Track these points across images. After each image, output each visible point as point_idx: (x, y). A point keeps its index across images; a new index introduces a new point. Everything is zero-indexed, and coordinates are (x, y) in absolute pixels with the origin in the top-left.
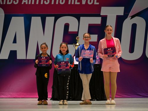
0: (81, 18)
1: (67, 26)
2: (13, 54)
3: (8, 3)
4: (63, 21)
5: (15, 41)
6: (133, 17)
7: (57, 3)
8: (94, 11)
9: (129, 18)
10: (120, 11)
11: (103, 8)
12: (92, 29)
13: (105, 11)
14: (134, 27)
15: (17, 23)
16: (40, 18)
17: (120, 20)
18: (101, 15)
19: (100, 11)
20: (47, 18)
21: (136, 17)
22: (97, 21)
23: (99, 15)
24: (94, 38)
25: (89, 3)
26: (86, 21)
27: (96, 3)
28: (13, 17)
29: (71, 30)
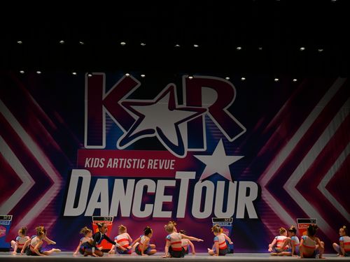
0: (159, 181)
1: (146, 188)
2: (97, 211)
3: (95, 166)
4: (142, 183)
5: (99, 200)
6: (203, 181)
7: (138, 167)
8: (169, 175)
9: (200, 182)
10: (192, 175)
11: (177, 173)
12: (168, 191)
13: (179, 175)
14: (204, 189)
15: (102, 184)
16: (122, 180)
17: (192, 184)
18: (176, 178)
19: (175, 175)
20: (129, 180)
21: (207, 181)
22: (172, 183)
23: (173, 179)
24: (169, 199)
25: (165, 168)
26: (163, 184)
27: (171, 168)
28: (98, 179)
29: (149, 191)
